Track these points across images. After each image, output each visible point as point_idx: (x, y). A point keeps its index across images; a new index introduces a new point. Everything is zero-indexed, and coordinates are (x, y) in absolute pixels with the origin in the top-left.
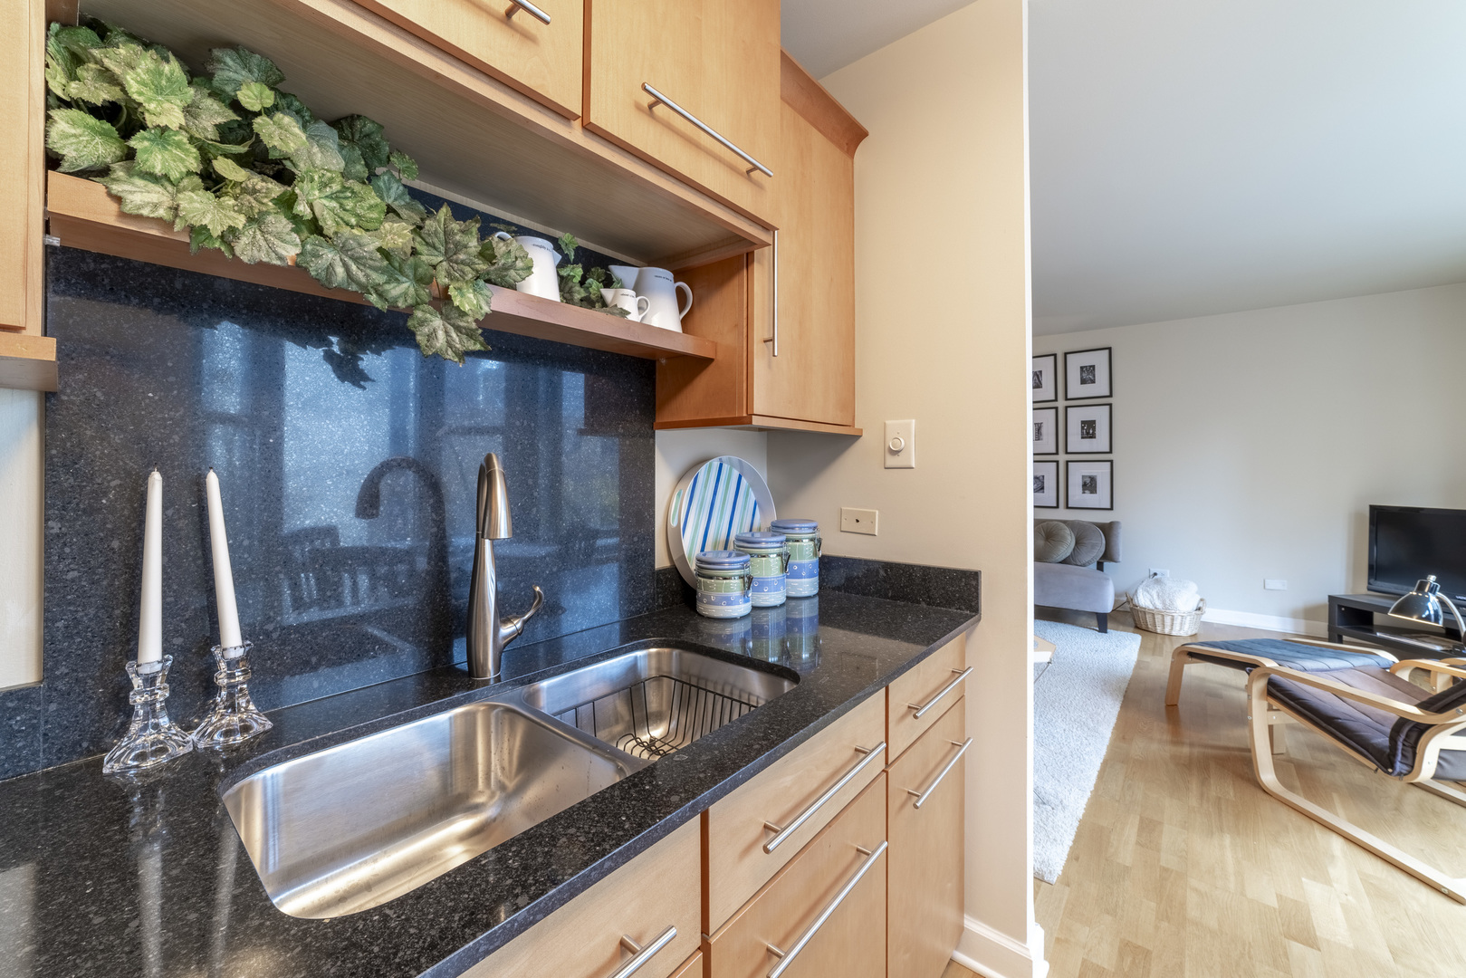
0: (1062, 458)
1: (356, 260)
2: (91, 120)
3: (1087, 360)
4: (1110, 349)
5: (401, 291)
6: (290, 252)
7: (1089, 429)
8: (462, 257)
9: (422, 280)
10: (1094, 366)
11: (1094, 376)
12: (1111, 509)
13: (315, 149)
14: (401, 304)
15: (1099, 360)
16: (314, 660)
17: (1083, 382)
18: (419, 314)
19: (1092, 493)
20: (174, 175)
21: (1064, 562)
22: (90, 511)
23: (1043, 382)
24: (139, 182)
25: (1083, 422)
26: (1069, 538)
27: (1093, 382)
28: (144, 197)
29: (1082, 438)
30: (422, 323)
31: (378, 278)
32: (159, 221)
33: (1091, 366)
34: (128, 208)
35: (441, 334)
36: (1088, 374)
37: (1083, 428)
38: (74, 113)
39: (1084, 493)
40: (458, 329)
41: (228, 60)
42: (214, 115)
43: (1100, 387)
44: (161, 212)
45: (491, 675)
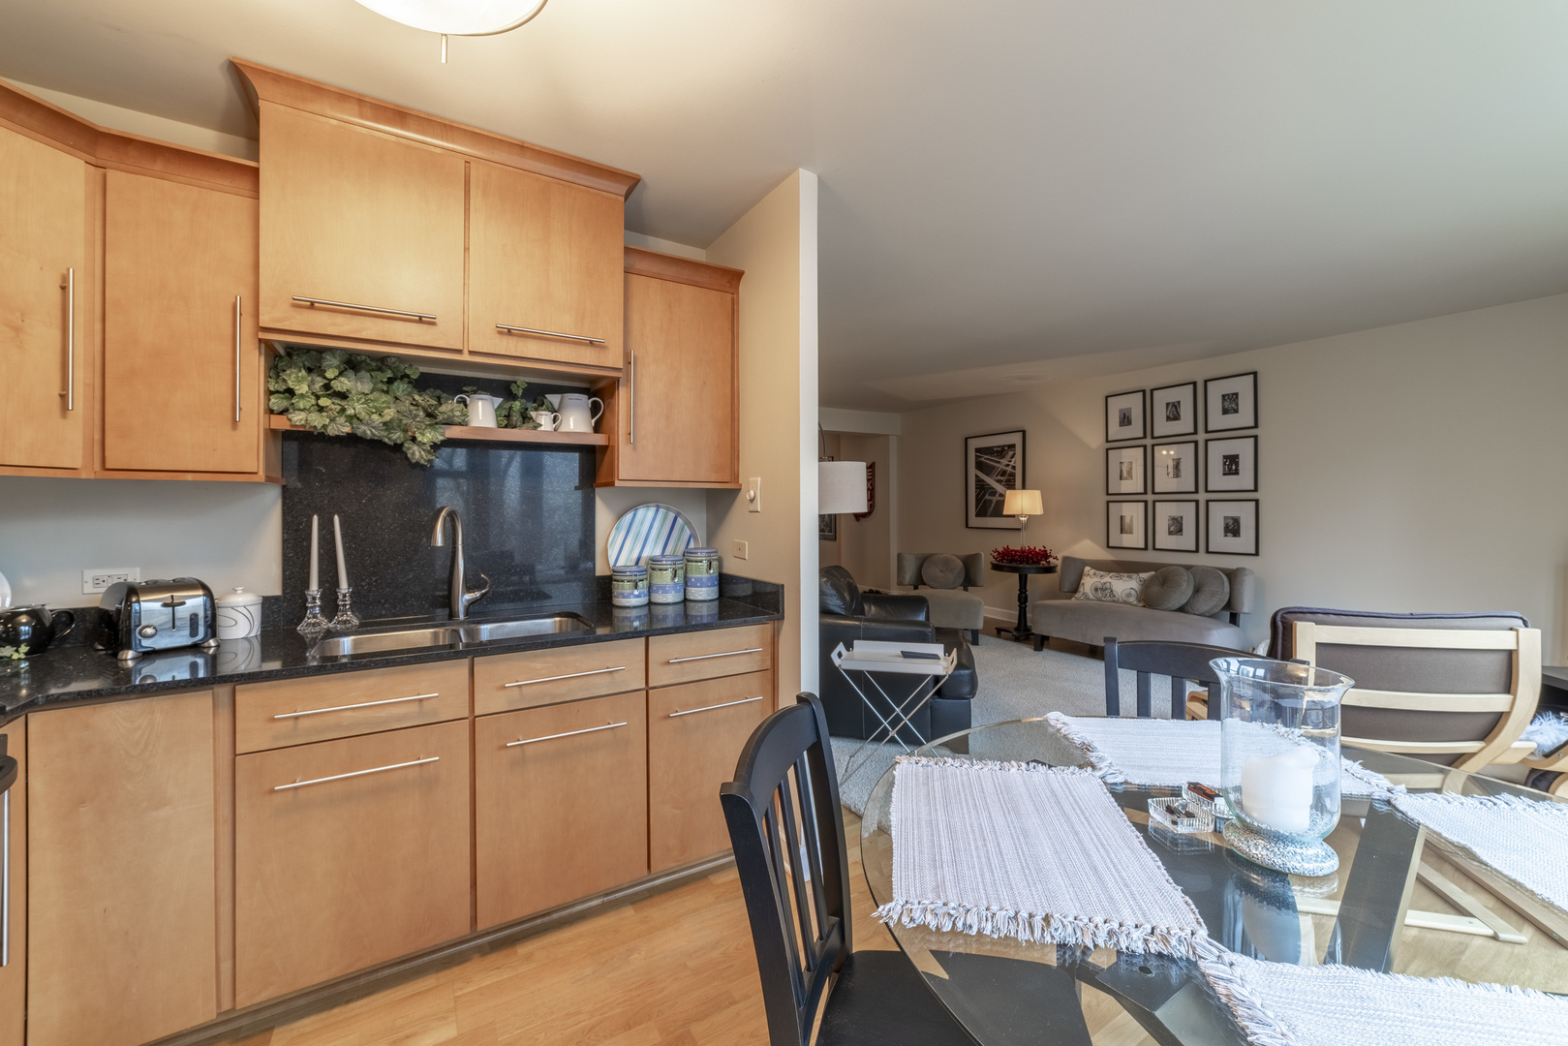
0: (1202, 496)
1: (374, 428)
2: (281, 395)
3: (1228, 387)
4: (1255, 374)
5: (397, 436)
6: (347, 429)
7: (1231, 464)
8: (418, 419)
9: (405, 431)
10: (1237, 394)
11: (1237, 405)
12: (1257, 554)
13: (359, 384)
14: (398, 442)
15: (1243, 387)
16: (383, 601)
17: (1225, 411)
18: (406, 445)
19: (1235, 536)
20: (308, 407)
21: (1182, 609)
22: (297, 530)
23: (1182, 414)
24: (297, 412)
25: (1225, 457)
26: (1185, 584)
27: (1236, 411)
28: (298, 418)
29: (1224, 474)
30: (409, 449)
31: (385, 434)
32: (303, 426)
33: (1233, 394)
34: (293, 423)
35: (417, 453)
36: (1230, 404)
37: (1225, 463)
38: (276, 395)
39: (1226, 536)
40: (424, 450)
41: (328, 357)
42: (319, 382)
43: (1245, 417)
44: (303, 422)
45: (462, 617)
